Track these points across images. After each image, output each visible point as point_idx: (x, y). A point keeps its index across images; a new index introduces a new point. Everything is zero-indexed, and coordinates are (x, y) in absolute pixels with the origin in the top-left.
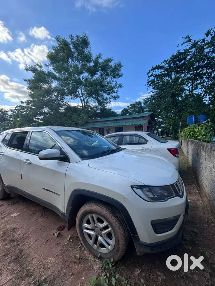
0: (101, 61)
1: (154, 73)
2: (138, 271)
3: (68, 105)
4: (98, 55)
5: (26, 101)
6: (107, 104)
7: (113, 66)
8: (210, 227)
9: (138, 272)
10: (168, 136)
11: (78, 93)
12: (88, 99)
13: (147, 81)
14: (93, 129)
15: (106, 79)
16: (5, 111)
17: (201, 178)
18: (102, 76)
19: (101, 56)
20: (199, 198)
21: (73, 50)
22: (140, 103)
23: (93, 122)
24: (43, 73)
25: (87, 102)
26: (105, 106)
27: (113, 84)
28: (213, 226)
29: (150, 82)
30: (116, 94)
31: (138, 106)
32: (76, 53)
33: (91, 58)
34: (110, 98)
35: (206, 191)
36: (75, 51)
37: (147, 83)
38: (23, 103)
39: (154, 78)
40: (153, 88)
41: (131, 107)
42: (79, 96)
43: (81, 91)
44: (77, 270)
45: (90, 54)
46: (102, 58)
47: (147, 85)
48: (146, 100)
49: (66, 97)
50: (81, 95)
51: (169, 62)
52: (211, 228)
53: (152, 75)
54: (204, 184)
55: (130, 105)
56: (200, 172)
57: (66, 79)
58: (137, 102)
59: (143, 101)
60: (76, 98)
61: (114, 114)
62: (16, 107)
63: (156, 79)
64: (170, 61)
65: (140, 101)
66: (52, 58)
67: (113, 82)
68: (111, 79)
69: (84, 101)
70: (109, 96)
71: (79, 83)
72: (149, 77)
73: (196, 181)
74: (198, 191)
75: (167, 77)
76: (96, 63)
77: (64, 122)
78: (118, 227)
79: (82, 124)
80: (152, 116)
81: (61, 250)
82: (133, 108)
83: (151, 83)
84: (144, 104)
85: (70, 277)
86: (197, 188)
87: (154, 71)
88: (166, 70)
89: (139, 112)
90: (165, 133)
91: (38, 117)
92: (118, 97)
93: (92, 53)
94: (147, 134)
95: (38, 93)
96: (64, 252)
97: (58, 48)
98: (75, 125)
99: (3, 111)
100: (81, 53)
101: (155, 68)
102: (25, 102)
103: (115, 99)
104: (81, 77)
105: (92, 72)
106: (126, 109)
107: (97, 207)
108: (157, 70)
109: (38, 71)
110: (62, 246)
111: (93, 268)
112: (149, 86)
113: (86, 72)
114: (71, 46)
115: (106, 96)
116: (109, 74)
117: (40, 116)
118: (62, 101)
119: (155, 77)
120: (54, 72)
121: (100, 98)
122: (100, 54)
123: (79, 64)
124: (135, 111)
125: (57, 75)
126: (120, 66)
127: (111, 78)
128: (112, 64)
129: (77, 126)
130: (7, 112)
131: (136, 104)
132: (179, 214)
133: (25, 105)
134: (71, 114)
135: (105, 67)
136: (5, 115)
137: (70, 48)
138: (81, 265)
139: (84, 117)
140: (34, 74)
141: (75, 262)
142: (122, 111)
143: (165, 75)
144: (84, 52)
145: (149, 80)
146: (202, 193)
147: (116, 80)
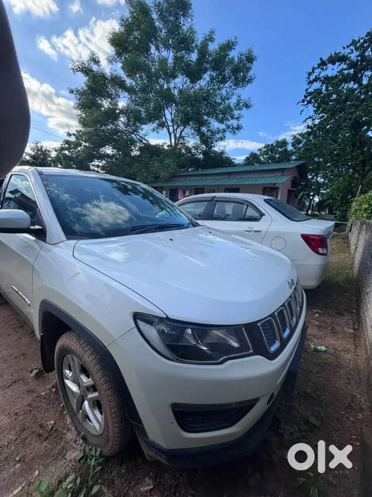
0: (213, 47)
1: (323, 74)
2: (149, 484)
3: (146, 142)
4: (208, 33)
5: (75, 132)
6: (216, 141)
7: (236, 59)
8: (352, 419)
9: (146, 489)
10: (331, 212)
11: (164, 119)
12: (183, 130)
13: (305, 93)
14: (185, 190)
15: (219, 89)
16: (46, 150)
17: (367, 305)
18: (212, 82)
19: (214, 37)
20: (350, 346)
21: (157, 24)
22: (284, 143)
23: (186, 176)
24: (103, 76)
25: (181, 137)
26: (212, 146)
27: (233, 101)
28: (358, 418)
29: (310, 94)
30: (237, 121)
31: (280, 150)
32: (163, 31)
33: (193, 42)
34: (224, 131)
35: (368, 336)
36: (161, 26)
37: (304, 98)
38: (69, 135)
39: (321, 86)
40: (315, 109)
41: (265, 150)
42: (167, 125)
43: (171, 114)
44: (34, 453)
45: (191, 30)
46: (216, 41)
47: (303, 101)
48: (299, 137)
49: (143, 126)
50: (170, 124)
51: (362, 46)
52: (352, 422)
53: (316, 79)
54: (368, 320)
55: (264, 148)
56: (367, 293)
57: (144, 90)
58: (279, 140)
59: (293, 139)
60: (161, 128)
61: (228, 162)
62: (62, 143)
63: (324, 88)
64: (365, 42)
65: (285, 140)
66: (119, 42)
67: (232, 94)
68: (228, 90)
69: (175, 135)
70: (222, 126)
71: (168, 98)
72: (311, 82)
73: (356, 309)
74: (352, 331)
75: (352, 82)
76: (203, 51)
77: (136, 173)
78: (108, 396)
79: (165, 178)
80: (302, 171)
81: (29, 405)
82: (270, 153)
83: (312, 98)
84: (293, 145)
85: (15, 465)
86: (354, 324)
87: (322, 69)
88: (353, 65)
89: (280, 161)
90: (326, 206)
91: (97, 163)
92: (239, 128)
93: (196, 30)
94: (265, 200)
95: (92, 116)
96: (30, 411)
97: (130, 20)
98: (153, 180)
99: (43, 149)
100: (174, 29)
101: (328, 60)
102: (74, 135)
103: (234, 132)
104: (172, 85)
105: (194, 75)
106: (255, 154)
107: (77, 345)
108: (330, 66)
109: (93, 71)
110: (34, 396)
111: (64, 457)
112: (307, 104)
113: (182, 74)
114: (155, 14)
115: (215, 125)
116: (226, 79)
117: (100, 162)
118: (135, 133)
119: (323, 83)
120: (122, 74)
121: (204, 129)
122: (212, 32)
123: (169, 56)
124: (272, 159)
125: (129, 82)
126: (250, 59)
127: (230, 87)
128: (234, 54)
129: (156, 181)
130: (49, 151)
131: (276, 146)
132: (257, 396)
133: (73, 139)
134: (148, 159)
135: (219, 62)
136: (47, 157)
137: (153, 19)
138: (48, 443)
139: (170, 165)
140: (87, 78)
141: (40, 435)
142: (247, 158)
143: (346, 79)
144: (178, 27)
145: (309, 90)
146: (360, 337)
147: (239, 91)
